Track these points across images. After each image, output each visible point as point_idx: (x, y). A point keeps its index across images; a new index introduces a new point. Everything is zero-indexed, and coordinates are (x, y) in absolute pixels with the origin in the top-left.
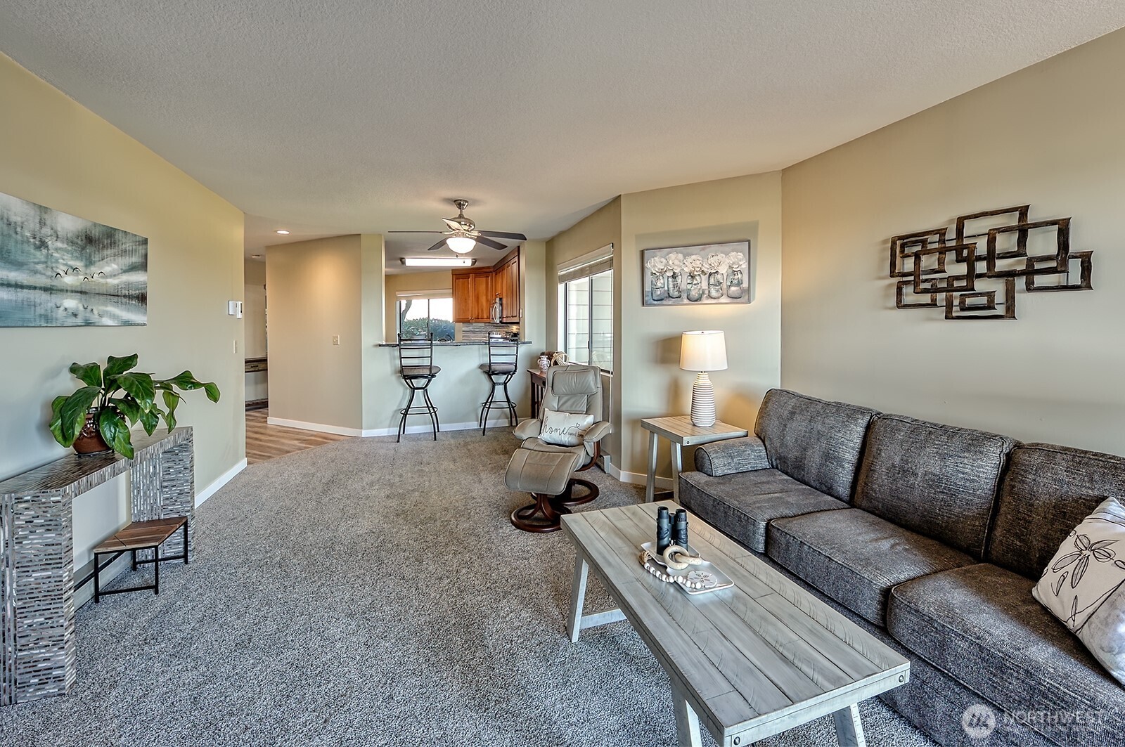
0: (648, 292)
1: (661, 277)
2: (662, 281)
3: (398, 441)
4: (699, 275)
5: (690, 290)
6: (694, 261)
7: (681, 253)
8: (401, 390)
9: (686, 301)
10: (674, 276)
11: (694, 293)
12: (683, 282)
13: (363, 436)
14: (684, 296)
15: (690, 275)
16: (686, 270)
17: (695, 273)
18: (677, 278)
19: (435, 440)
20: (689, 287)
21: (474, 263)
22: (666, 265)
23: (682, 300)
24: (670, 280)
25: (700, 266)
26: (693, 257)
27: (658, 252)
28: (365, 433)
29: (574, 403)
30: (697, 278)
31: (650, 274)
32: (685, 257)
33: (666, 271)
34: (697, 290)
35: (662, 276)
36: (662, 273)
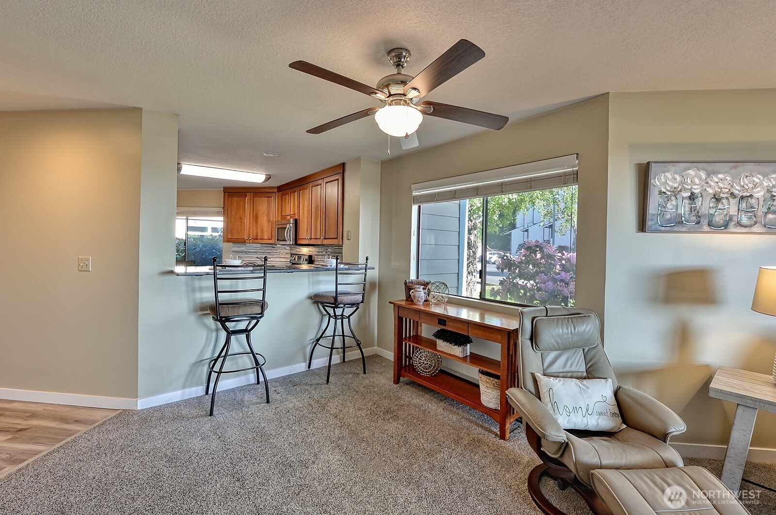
0: (653, 215)
1: (673, 198)
2: (674, 203)
3: (211, 414)
4: (727, 198)
5: (713, 215)
6: (721, 181)
7: (703, 169)
8: (203, 334)
9: (706, 228)
10: (692, 197)
11: (719, 219)
12: (705, 206)
13: (139, 408)
14: (705, 222)
15: (714, 197)
16: (710, 191)
17: (722, 195)
18: (696, 200)
19: (268, 402)
20: (712, 211)
21: (268, 178)
22: (681, 183)
23: (701, 227)
24: (686, 201)
25: (729, 187)
26: (721, 176)
27: (672, 168)
28: (142, 404)
29: (567, 360)
30: (724, 201)
31: (657, 193)
32: (709, 174)
33: (680, 191)
34: (723, 215)
35: (675, 196)
36: (675, 192)
